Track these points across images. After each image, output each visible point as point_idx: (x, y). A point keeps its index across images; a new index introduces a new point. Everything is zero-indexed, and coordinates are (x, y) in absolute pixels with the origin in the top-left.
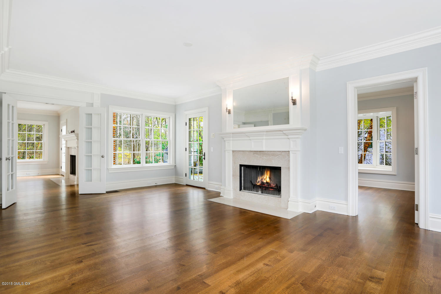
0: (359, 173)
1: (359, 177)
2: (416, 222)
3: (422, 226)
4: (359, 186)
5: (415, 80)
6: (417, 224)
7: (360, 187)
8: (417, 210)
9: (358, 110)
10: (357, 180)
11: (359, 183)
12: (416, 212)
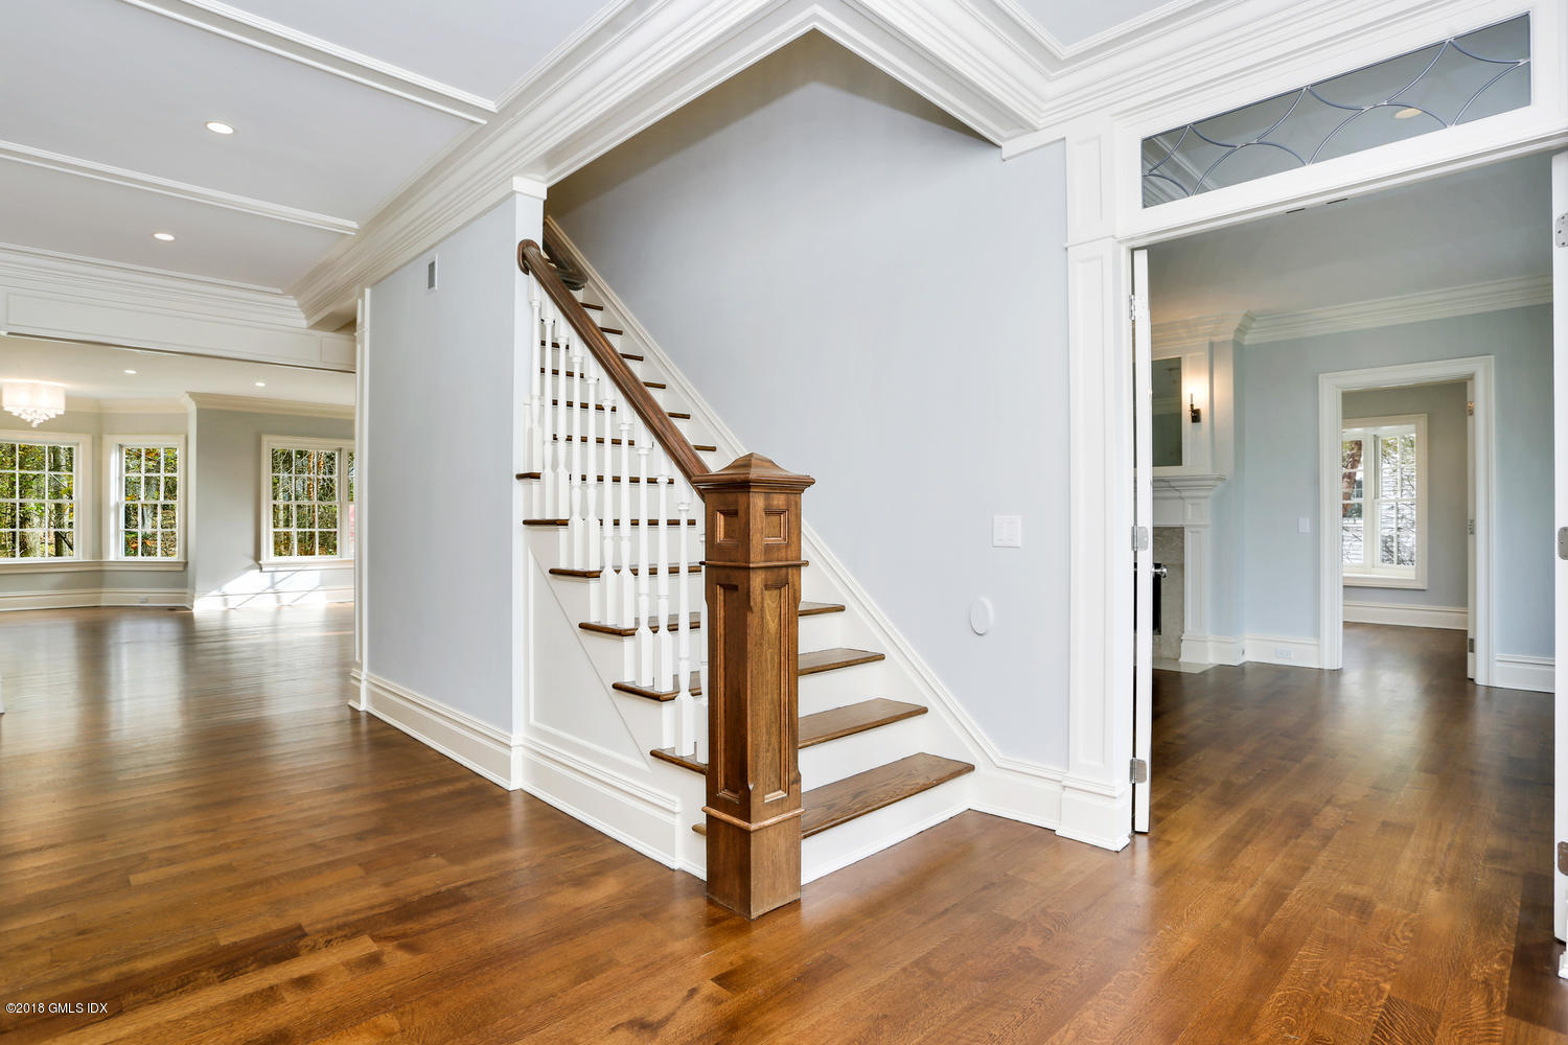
0: (1344, 586)
1: (1345, 598)
2: (1470, 676)
3: (1481, 680)
4: (1344, 622)
5: (1471, 377)
6: (1472, 680)
7: (1347, 625)
8: (1472, 651)
9: (1344, 418)
10: (1342, 607)
11: (1344, 615)
12: (1469, 654)
